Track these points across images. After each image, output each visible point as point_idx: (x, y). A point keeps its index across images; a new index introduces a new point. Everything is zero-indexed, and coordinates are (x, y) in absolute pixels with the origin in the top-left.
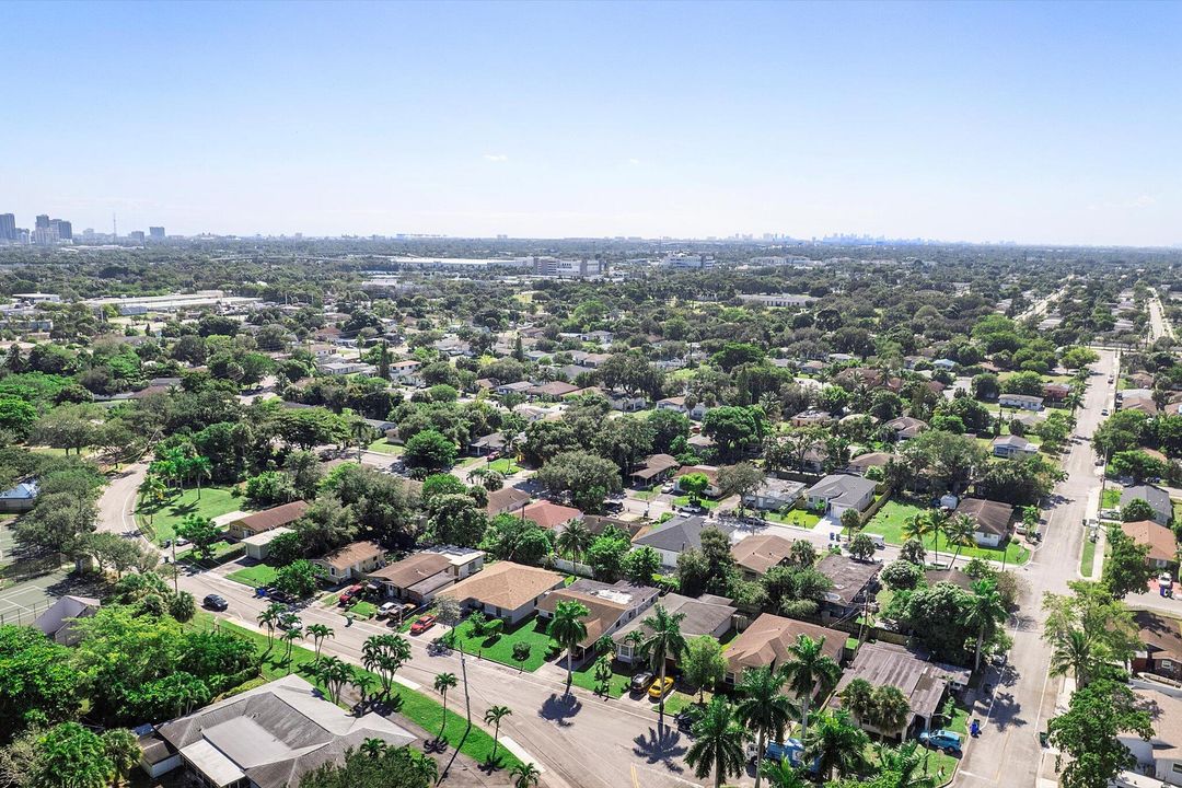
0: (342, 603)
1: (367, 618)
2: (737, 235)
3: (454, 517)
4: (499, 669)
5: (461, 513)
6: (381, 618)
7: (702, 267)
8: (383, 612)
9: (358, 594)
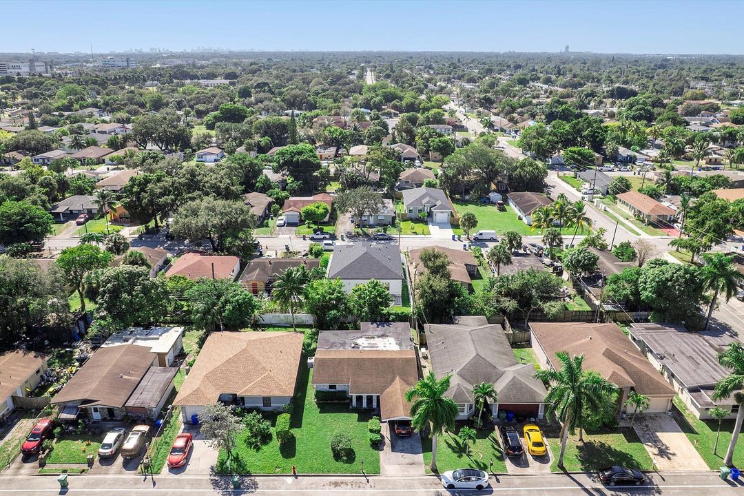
0: (28, 456)
1: (85, 467)
2: (131, 49)
3: (130, 294)
4: (336, 484)
5: (138, 288)
6: (107, 460)
7: (128, 66)
8: (108, 451)
9: (48, 433)
